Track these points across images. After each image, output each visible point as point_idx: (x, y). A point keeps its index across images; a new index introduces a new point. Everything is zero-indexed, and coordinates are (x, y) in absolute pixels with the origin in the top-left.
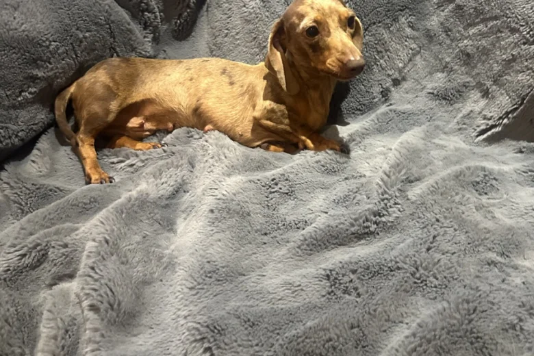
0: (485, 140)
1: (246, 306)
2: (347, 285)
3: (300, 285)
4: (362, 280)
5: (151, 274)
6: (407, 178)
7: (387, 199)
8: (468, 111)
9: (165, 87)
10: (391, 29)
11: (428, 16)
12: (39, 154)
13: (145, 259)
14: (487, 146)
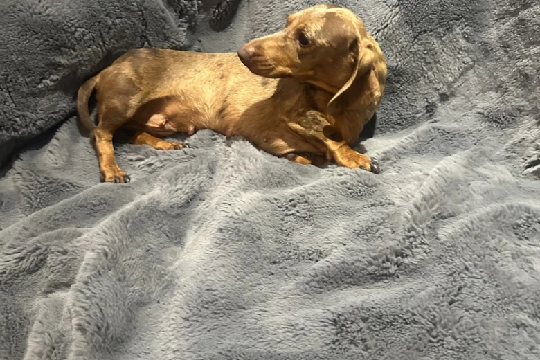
0: (535, 173)
1: (241, 346)
2: (355, 334)
3: (302, 329)
4: (373, 330)
5: (148, 293)
6: (439, 214)
7: (413, 237)
8: (519, 139)
9: (193, 85)
10: (443, 39)
11: (486, 28)
12: (57, 144)
13: (144, 276)
14: (536, 179)
